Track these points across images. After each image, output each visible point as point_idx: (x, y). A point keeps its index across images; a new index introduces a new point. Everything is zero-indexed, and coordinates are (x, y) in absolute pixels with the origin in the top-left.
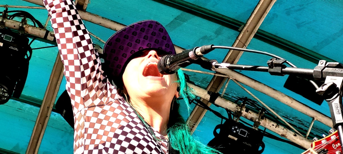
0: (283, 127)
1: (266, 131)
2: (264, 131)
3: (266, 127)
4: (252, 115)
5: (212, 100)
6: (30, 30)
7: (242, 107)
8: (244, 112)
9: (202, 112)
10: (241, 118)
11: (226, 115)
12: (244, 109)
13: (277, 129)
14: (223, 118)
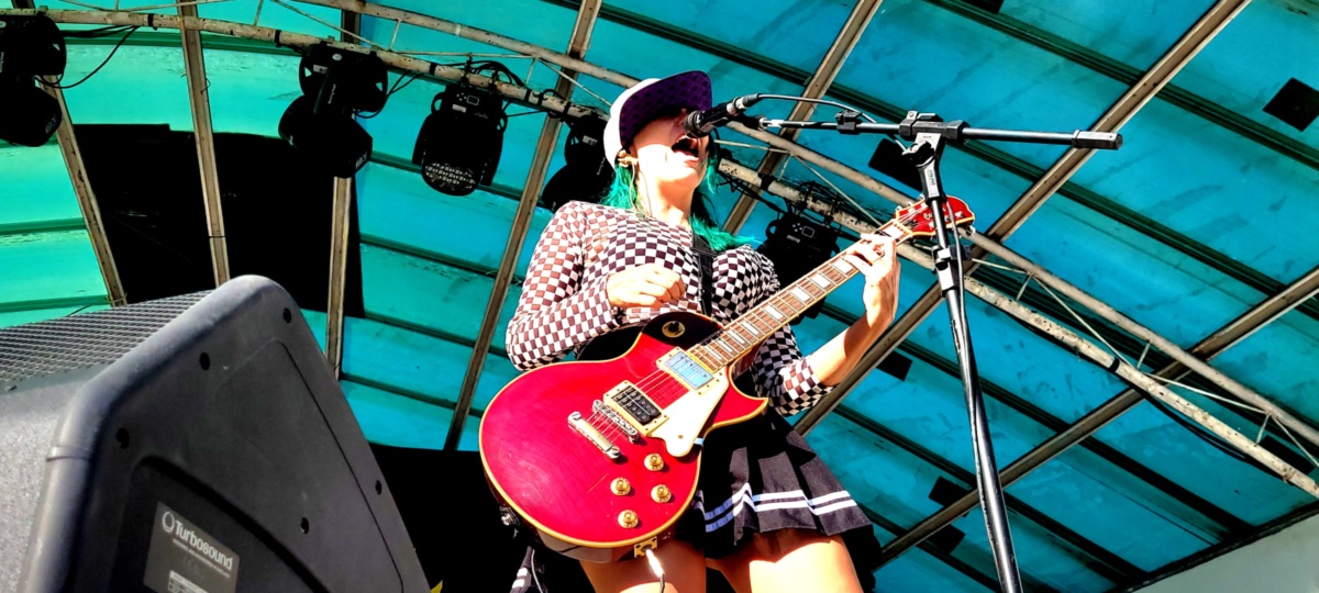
0: (866, 224)
1: (842, 229)
2: (839, 230)
3: (842, 223)
4: (822, 206)
5: (765, 186)
6: (504, 88)
7: (807, 195)
8: (810, 203)
9: (751, 204)
10: (806, 211)
11: (784, 207)
12: (811, 199)
13: (858, 226)
14: (779, 211)
